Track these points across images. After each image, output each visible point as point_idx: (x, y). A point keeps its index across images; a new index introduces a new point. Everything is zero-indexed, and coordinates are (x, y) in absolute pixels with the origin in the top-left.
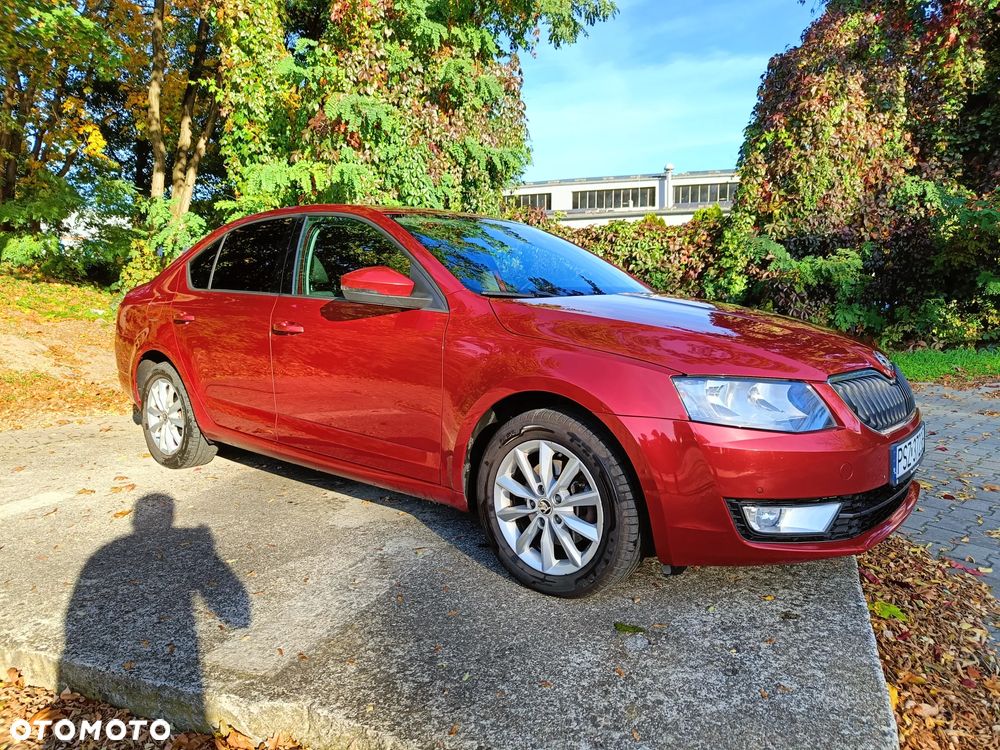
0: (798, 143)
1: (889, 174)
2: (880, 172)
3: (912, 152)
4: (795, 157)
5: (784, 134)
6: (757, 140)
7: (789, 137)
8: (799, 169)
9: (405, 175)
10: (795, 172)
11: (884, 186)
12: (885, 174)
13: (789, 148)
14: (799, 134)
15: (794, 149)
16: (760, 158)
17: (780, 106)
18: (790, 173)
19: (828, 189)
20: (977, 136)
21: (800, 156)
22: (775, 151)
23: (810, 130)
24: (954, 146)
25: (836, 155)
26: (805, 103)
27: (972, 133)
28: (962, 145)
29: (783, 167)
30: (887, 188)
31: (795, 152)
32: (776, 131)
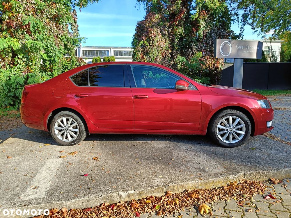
0: (149, 45)
1: (166, 54)
2: (165, 53)
3: (170, 49)
4: (149, 48)
5: (146, 42)
6: (139, 43)
7: (147, 43)
8: (150, 51)
9: (49, 45)
10: (149, 52)
11: (165, 56)
12: (165, 54)
13: (147, 46)
14: (149, 42)
15: (148, 46)
16: (140, 47)
17: (144, 35)
18: (148, 52)
19: (156, 57)
20: (182, 47)
21: (150, 48)
22: (144, 46)
23: (152, 42)
24: (178, 48)
25: (158, 48)
26: (150, 35)
27: (181, 46)
28: (180, 48)
29: (146, 51)
30: (166, 57)
31: (149, 47)
32: (144, 41)
